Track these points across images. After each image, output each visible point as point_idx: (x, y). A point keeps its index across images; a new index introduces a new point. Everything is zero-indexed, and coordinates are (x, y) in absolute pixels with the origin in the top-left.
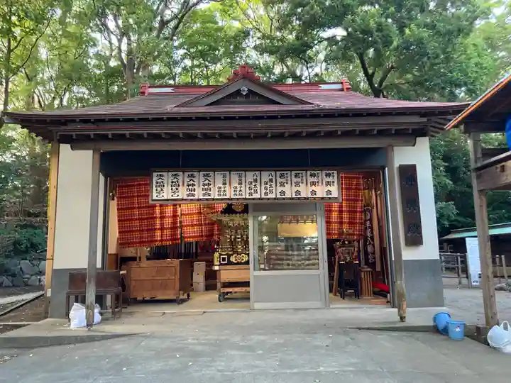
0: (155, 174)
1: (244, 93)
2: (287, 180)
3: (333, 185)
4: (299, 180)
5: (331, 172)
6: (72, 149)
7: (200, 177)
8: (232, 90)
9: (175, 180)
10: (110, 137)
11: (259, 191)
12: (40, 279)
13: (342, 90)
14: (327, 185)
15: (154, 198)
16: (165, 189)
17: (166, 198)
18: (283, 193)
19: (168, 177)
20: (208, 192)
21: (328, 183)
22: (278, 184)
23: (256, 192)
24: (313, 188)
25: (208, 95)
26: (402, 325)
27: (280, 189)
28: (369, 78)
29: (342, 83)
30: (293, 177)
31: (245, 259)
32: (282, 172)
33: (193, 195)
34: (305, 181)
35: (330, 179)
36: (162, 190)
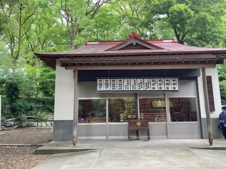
0: (98, 80)
1: (134, 45)
2: (155, 83)
3: (176, 85)
4: (161, 82)
5: (175, 79)
6: (66, 69)
7: (117, 81)
8: (129, 43)
9: (107, 82)
10: (84, 64)
11: (143, 87)
12: (38, 124)
13: (173, 42)
14: (173, 85)
15: (98, 90)
16: (103, 87)
17: (103, 90)
18: (154, 88)
19: (103, 81)
20: (121, 88)
21: (174, 84)
22: (152, 84)
23: (142, 88)
24: (167, 86)
25: (119, 46)
26: (210, 147)
27: (152, 87)
28: (178, 37)
29: (173, 39)
30: (158, 81)
31: (135, 116)
32: (153, 79)
33: (115, 89)
34: (163, 83)
35: (175, 82)
36: (101, 86)
